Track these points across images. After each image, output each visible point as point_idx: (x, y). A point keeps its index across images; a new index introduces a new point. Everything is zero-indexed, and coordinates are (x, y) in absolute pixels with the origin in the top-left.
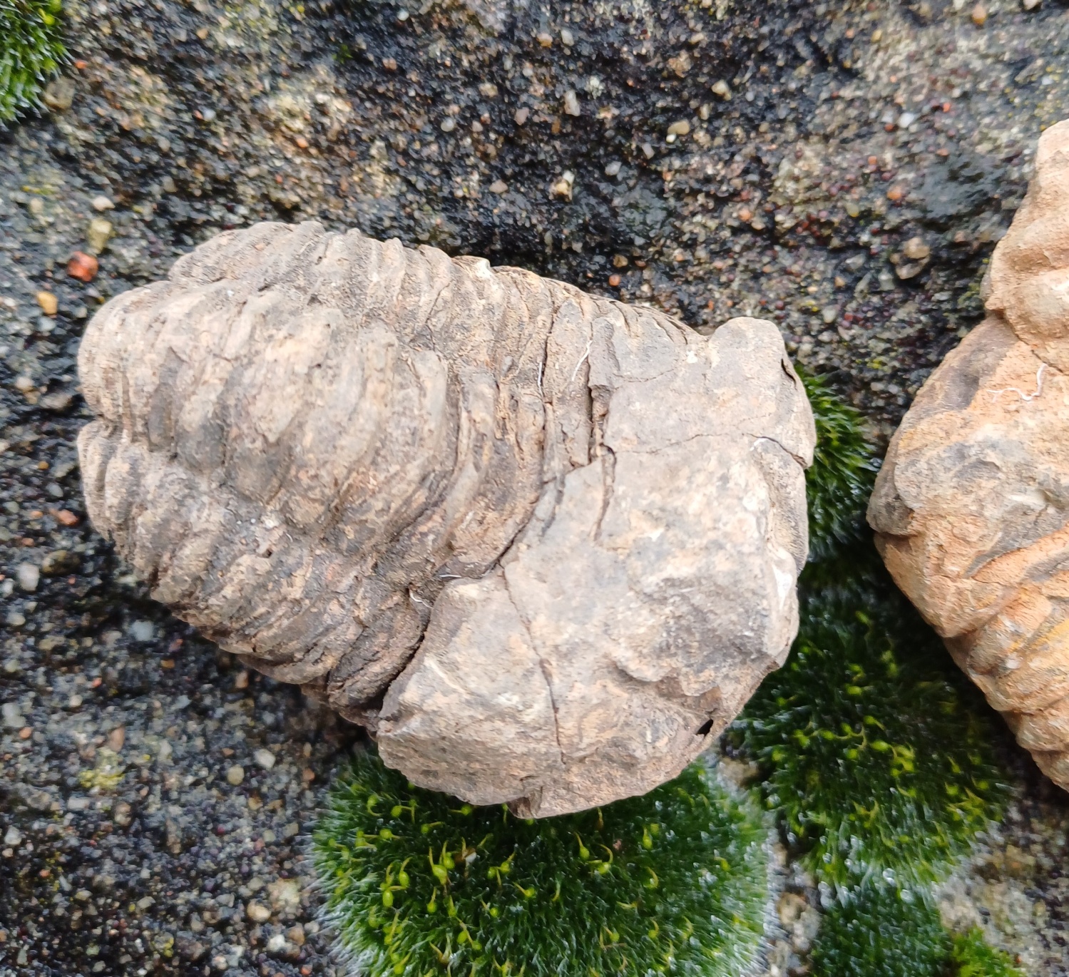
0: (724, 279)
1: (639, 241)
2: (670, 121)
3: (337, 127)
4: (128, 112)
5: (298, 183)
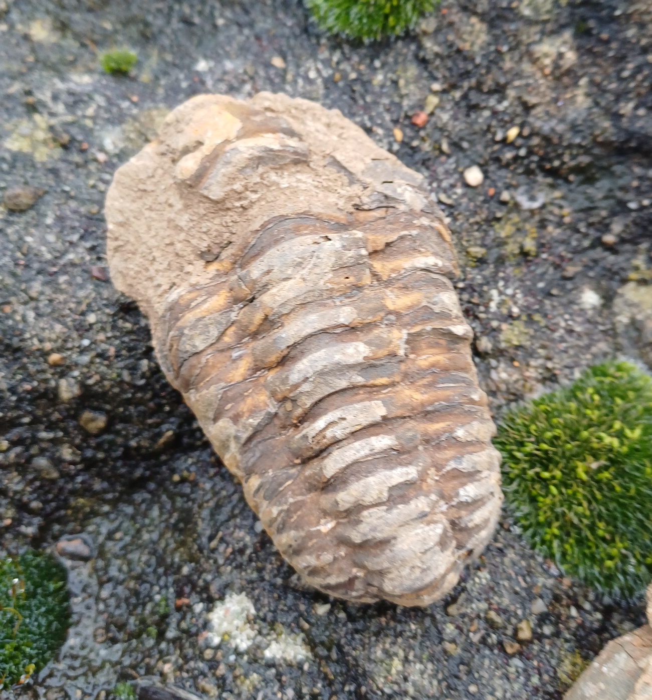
3: (566, 66)
4: (465, 41)
5: (537, 94)
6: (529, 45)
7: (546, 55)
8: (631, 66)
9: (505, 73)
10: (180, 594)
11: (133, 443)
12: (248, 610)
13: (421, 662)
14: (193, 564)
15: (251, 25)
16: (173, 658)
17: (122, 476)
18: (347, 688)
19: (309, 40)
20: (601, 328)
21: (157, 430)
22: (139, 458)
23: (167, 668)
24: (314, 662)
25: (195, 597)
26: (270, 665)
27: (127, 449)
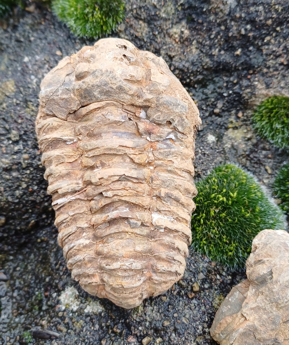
0: (276, 77)
1: (256, 66)
2: (265, 37)
3: (186, 37)
4: (138, 32)
5: (175, 51)
6: (167, 30)
7: (176, 33)
8: (214, 33)
9: (158, 44)
10: (46, 290)
11: (18, 228)
12: (75, 293)
13: (151, 306)
14: (50, 277)
15: (46, 38)
16: (46, 318)
17: (16, 243)
18: (121, 321)
19: (71, 41)
20: (218, 151)
21: (28, 221)
22: (22, 234)
23: (44, 322)
24: (106, 312)
25: (52, 291)
26: (87, 316)
27: (16, 230)
